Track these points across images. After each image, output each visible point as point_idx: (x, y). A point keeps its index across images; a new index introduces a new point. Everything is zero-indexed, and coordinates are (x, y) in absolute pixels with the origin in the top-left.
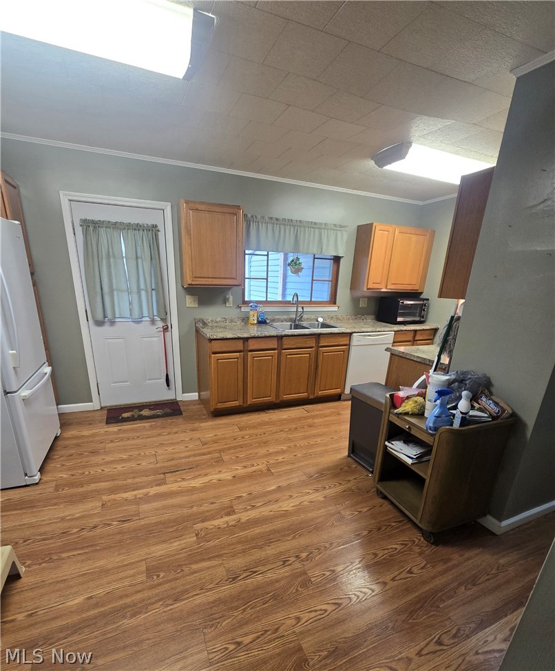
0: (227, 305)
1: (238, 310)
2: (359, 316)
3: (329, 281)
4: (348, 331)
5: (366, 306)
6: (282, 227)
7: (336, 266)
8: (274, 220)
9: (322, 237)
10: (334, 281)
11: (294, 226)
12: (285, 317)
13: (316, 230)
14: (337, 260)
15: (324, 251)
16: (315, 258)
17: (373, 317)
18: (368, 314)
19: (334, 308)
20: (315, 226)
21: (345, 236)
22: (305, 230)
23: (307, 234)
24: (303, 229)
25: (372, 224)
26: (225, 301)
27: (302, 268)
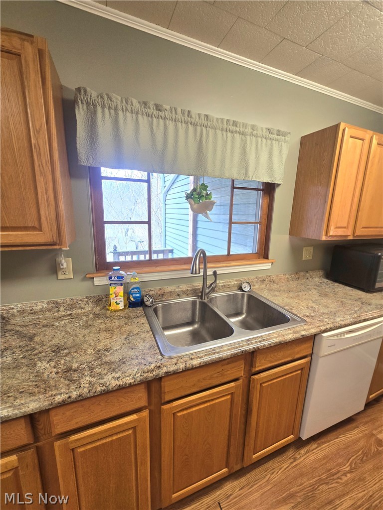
0: (61, 276)
1: (87, 284)
2: (302, 274)
3: (255, 223)
4: (313, 331)
5: (311, 258)
6: (171, 126)
7: (266, 201)
8: (152, 110)
9: (248, 150)
10: (265, 222)
11: (195, 125)
12: (184, 287)
13: (237, 136)
14: (269, 189)
15: (250, 174)
16: (233, 188)
17: (321, 273)
18: (313, 270)
19: (265, 266)
20: (234, 128)
21: (285, 151)
22: (215, 135)
23: (220, 142)
24: (211, 132)
25: (337, 127)
26: (55, 269)
27: (213, 203)
